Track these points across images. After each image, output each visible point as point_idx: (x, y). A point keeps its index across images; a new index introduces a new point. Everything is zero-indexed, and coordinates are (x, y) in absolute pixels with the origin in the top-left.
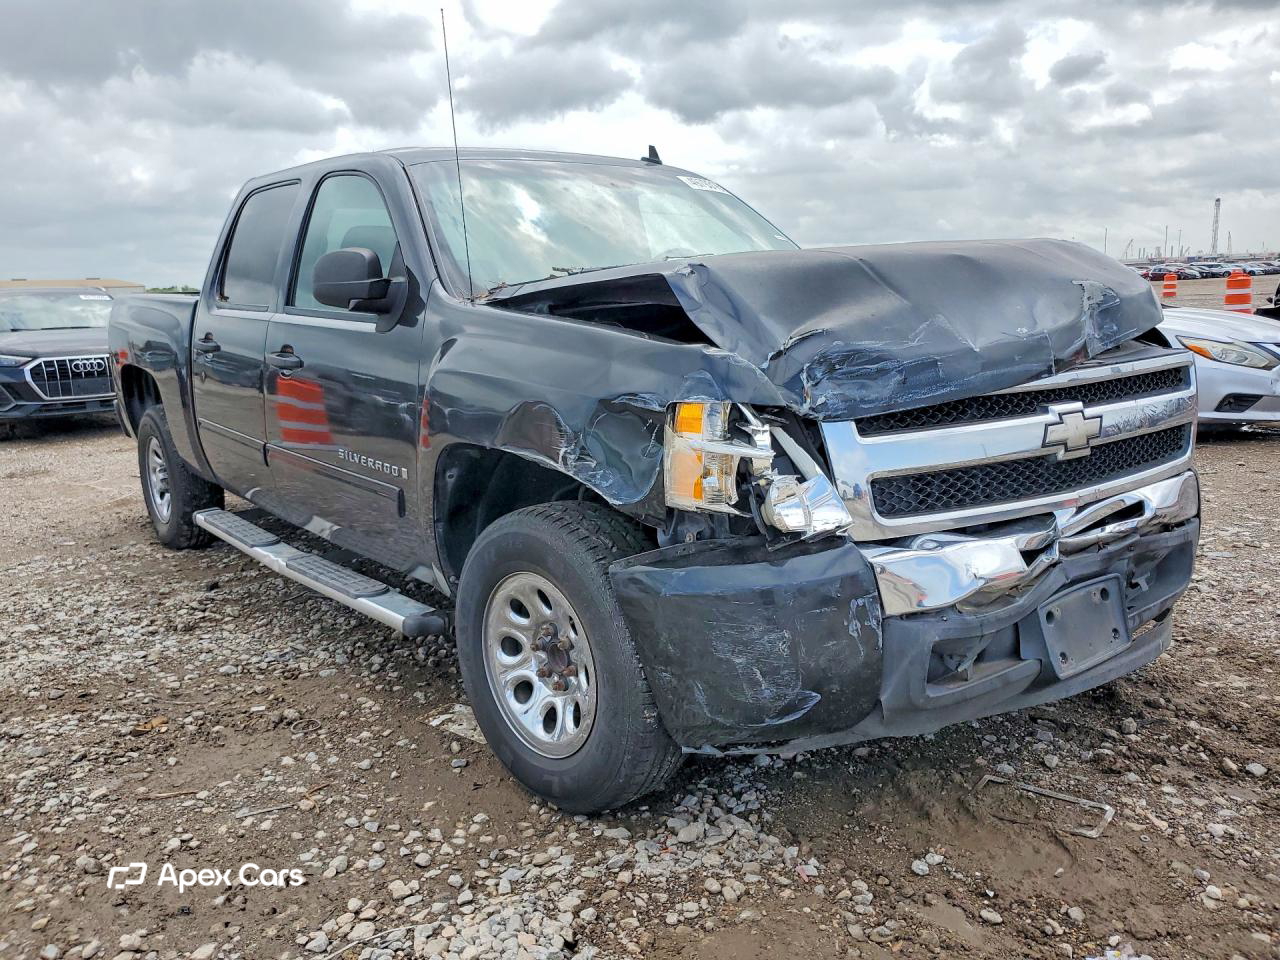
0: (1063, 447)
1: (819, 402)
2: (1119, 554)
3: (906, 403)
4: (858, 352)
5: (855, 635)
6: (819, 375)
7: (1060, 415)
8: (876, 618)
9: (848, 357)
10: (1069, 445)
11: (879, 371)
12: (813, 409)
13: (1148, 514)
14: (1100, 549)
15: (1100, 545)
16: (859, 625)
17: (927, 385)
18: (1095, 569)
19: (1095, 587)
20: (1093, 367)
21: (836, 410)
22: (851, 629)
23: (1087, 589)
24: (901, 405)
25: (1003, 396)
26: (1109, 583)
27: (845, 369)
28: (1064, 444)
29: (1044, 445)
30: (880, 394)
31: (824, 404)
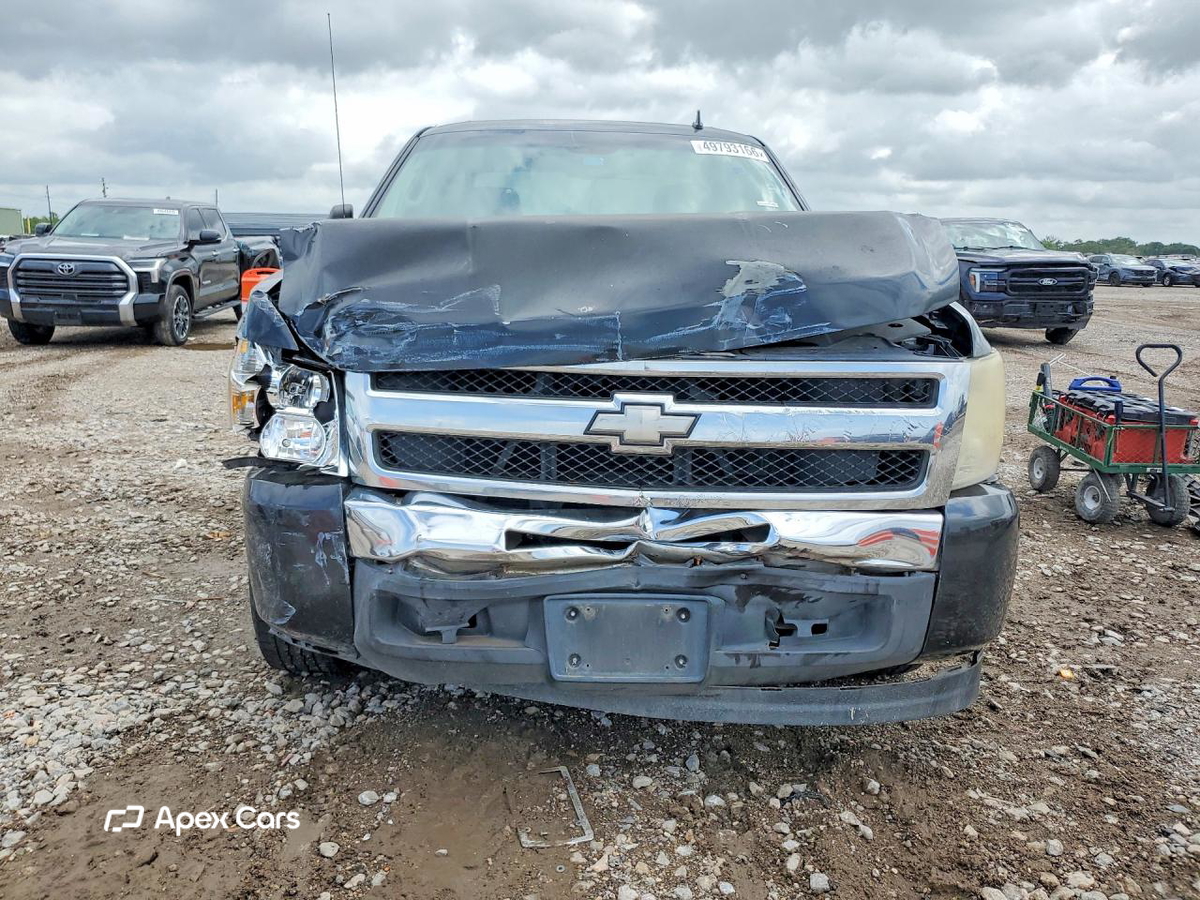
0: (618, 439)
1: (336, 352)
2: (723, 576)
3: (413, 364)
4: (380, 310)
5: (321, 564)
6: (343, 328)
7: (624, 404)
8: (341, 554)
9: (371, 315)
10: (627, 437)
11: (396, 331)
12: (329, 357)
13: (769, 542)
14: (695, 564)
15: (695, 560)
16: (325, 557)
17: (439, 350)
18: (681, 584)
19: (672, 603)
20: (720, 360)
21: (349, 361)
22: (317, 558)
23: (659, 603)
24: (409, 365)
25: (520, 374)
26: (695, 605)
27: (368, 324)
28: (620, 435)
29: (587, 432)
30: (392, 353)
31: (340, 354)
